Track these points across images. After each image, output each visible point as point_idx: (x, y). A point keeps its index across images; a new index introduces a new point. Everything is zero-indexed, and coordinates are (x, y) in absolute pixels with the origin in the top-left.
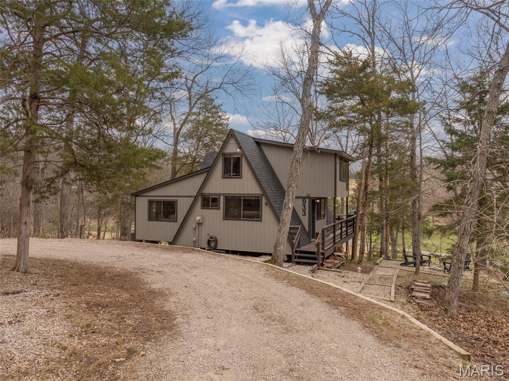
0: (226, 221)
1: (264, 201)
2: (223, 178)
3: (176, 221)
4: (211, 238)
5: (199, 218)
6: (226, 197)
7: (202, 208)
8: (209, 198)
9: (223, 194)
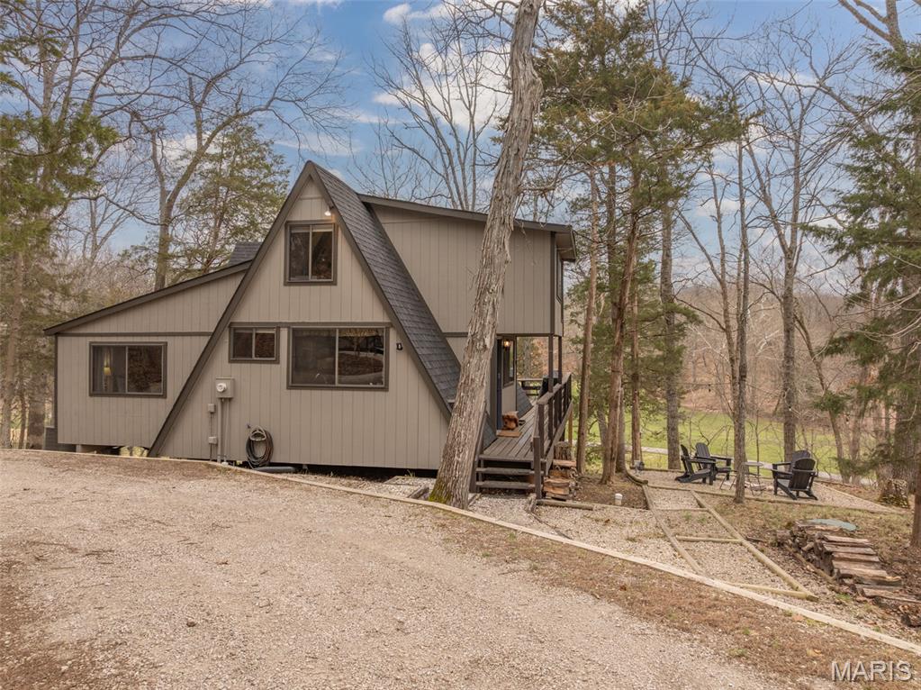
0: (295, 393)
1: (393, 339)
2: (286, 284)
3: (164, 396)
4: (256, 435)
5: (224, 385)
6: (294, 330)
7: (230, 361)
8: (251, 334)
9: (287, 325)
